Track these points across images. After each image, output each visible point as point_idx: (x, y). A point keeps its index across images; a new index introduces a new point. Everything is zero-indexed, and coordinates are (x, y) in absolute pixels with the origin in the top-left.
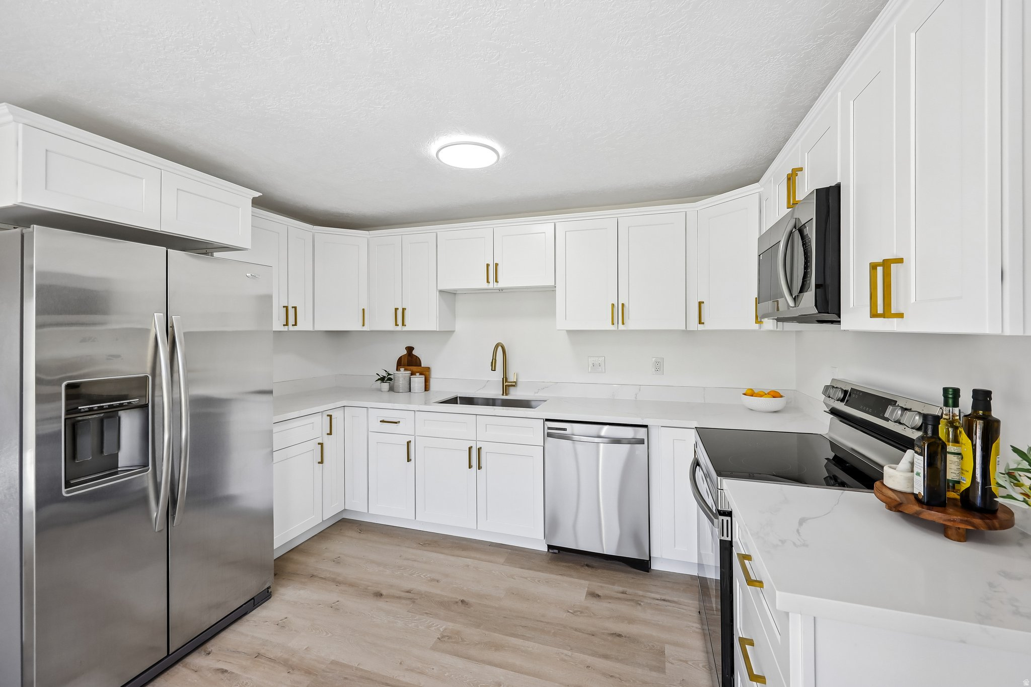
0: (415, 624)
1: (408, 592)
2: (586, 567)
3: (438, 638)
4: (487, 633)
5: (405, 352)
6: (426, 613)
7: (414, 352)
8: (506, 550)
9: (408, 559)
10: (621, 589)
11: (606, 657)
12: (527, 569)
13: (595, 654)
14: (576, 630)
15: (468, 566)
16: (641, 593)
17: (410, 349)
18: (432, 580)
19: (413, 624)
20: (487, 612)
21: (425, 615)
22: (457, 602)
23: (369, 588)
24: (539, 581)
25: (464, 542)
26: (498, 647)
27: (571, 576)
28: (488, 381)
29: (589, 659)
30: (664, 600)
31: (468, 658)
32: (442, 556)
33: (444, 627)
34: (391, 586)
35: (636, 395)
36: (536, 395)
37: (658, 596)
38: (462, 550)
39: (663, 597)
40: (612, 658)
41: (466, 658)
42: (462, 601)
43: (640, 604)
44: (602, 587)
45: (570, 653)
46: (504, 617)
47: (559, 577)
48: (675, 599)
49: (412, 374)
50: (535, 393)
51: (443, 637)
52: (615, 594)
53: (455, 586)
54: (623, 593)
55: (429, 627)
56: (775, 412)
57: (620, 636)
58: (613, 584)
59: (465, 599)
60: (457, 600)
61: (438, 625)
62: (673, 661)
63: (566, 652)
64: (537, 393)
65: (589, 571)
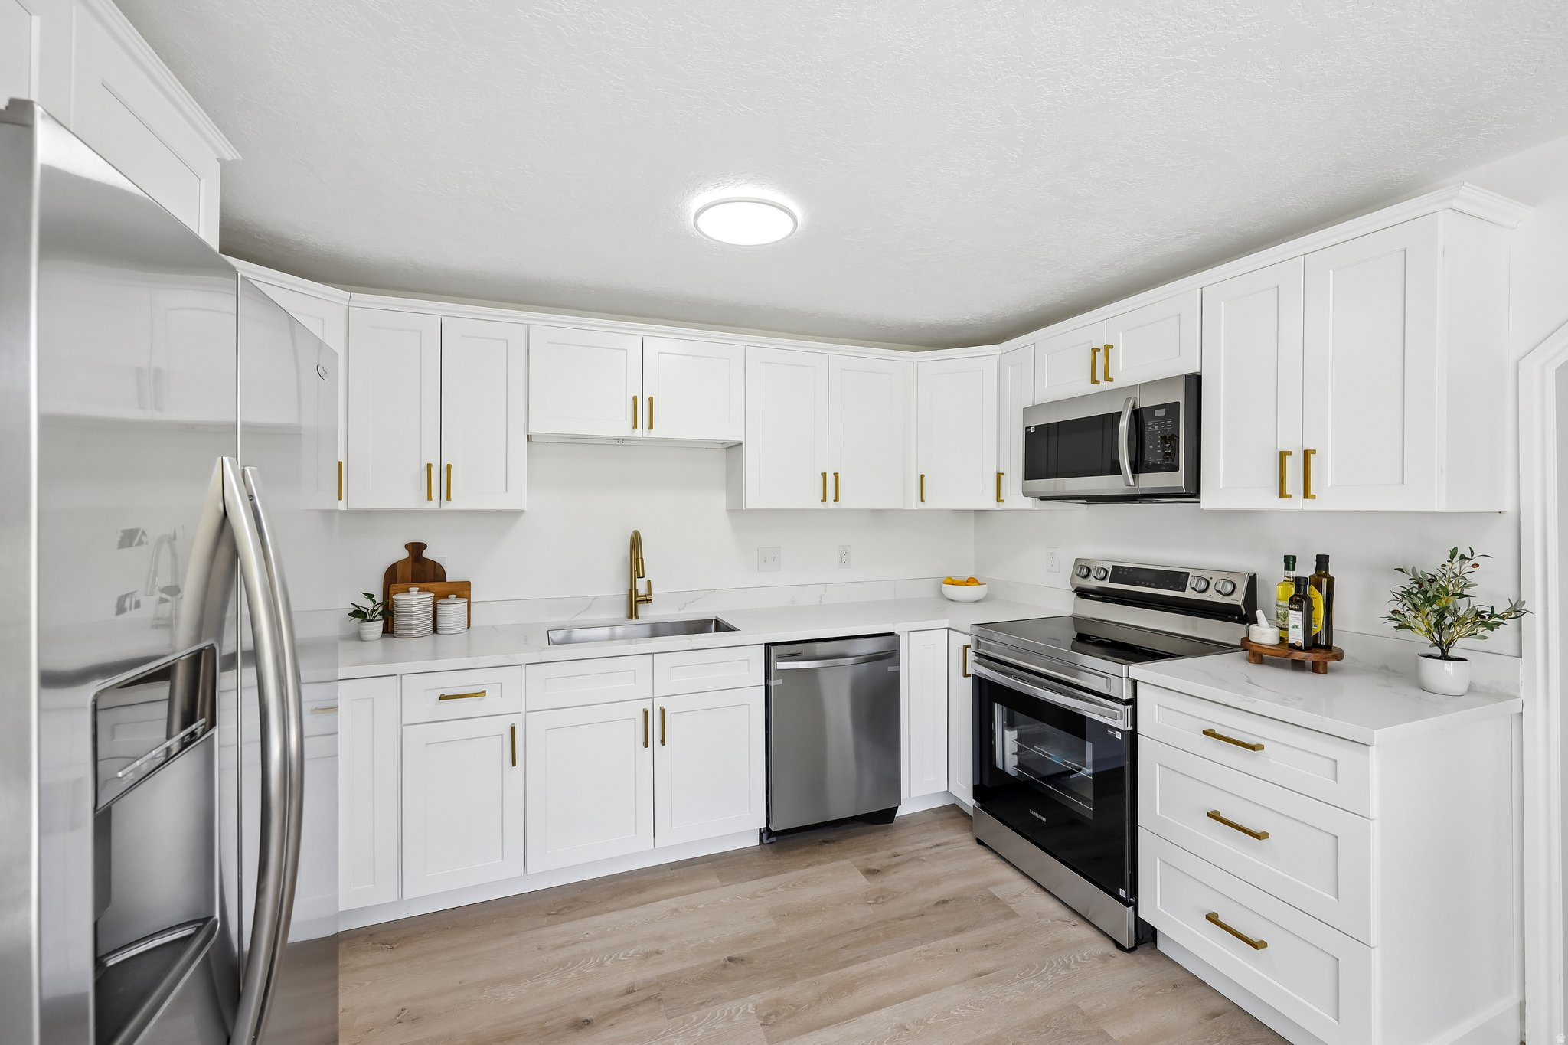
0: (704, 1026)
1: (630, 991)
2: (826, 844)
3: (762, 1025)
4: (814, 979)
5: (404, 554)
6: (701, 1004)
7: (426, 554)
8: (704, 865)
9: (562, 946)
10: (889, 852)
11: (959, 930)
12: (762, 877)
13: (948, 933)
14: (900, 919)
15: (676, 910)
16: (910, 848)
17: (416, 549)
18: (647, 955)
19: (701, 1030)
20: (781, 955)
21: (703, 1007)
22: (725, 966)
23: (547, 1024)
24: (794, 885)
25: (626, 881)
26: (850, 987)
27: (821, 862)
28: (596, 597)
29: (951, 941)
30: (937, 845)
31: (830, 1023)
32: (616, 916)
33: (750, 1006)
34: (588, 999)
35: (821, 597)
36: (682, 612)
37: (929, 844)
38: (640, 893)
39: (935, 842)
40: (966, 928)
41: (828, 1025)
42: (731, 960)
43: (924, 860)
44: (867, 859)
45: (924, 947)
46: (810, 949)
47: (810, 870)
48: (945, 840)
49: (437, 598)
50: (680, 610)
51: (766, 1019)
52: (889, 860)
53: (692, 945)
54: (895, 856)
55: (730, 1019)
56: (977, 601)
57: (944, 902)
58: (876, 851)
59: (733, 954)
60: (722, 962)
61: (739, 1010)
62: (1012, 901)
63: (919, 948)
64: (683, 609)
65: (834, 847)
